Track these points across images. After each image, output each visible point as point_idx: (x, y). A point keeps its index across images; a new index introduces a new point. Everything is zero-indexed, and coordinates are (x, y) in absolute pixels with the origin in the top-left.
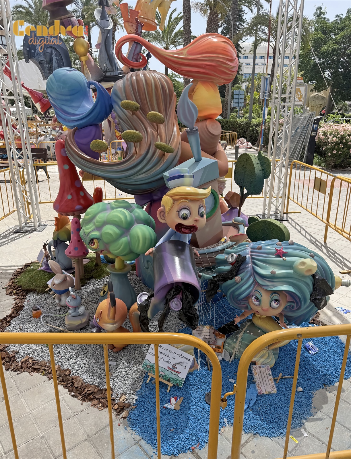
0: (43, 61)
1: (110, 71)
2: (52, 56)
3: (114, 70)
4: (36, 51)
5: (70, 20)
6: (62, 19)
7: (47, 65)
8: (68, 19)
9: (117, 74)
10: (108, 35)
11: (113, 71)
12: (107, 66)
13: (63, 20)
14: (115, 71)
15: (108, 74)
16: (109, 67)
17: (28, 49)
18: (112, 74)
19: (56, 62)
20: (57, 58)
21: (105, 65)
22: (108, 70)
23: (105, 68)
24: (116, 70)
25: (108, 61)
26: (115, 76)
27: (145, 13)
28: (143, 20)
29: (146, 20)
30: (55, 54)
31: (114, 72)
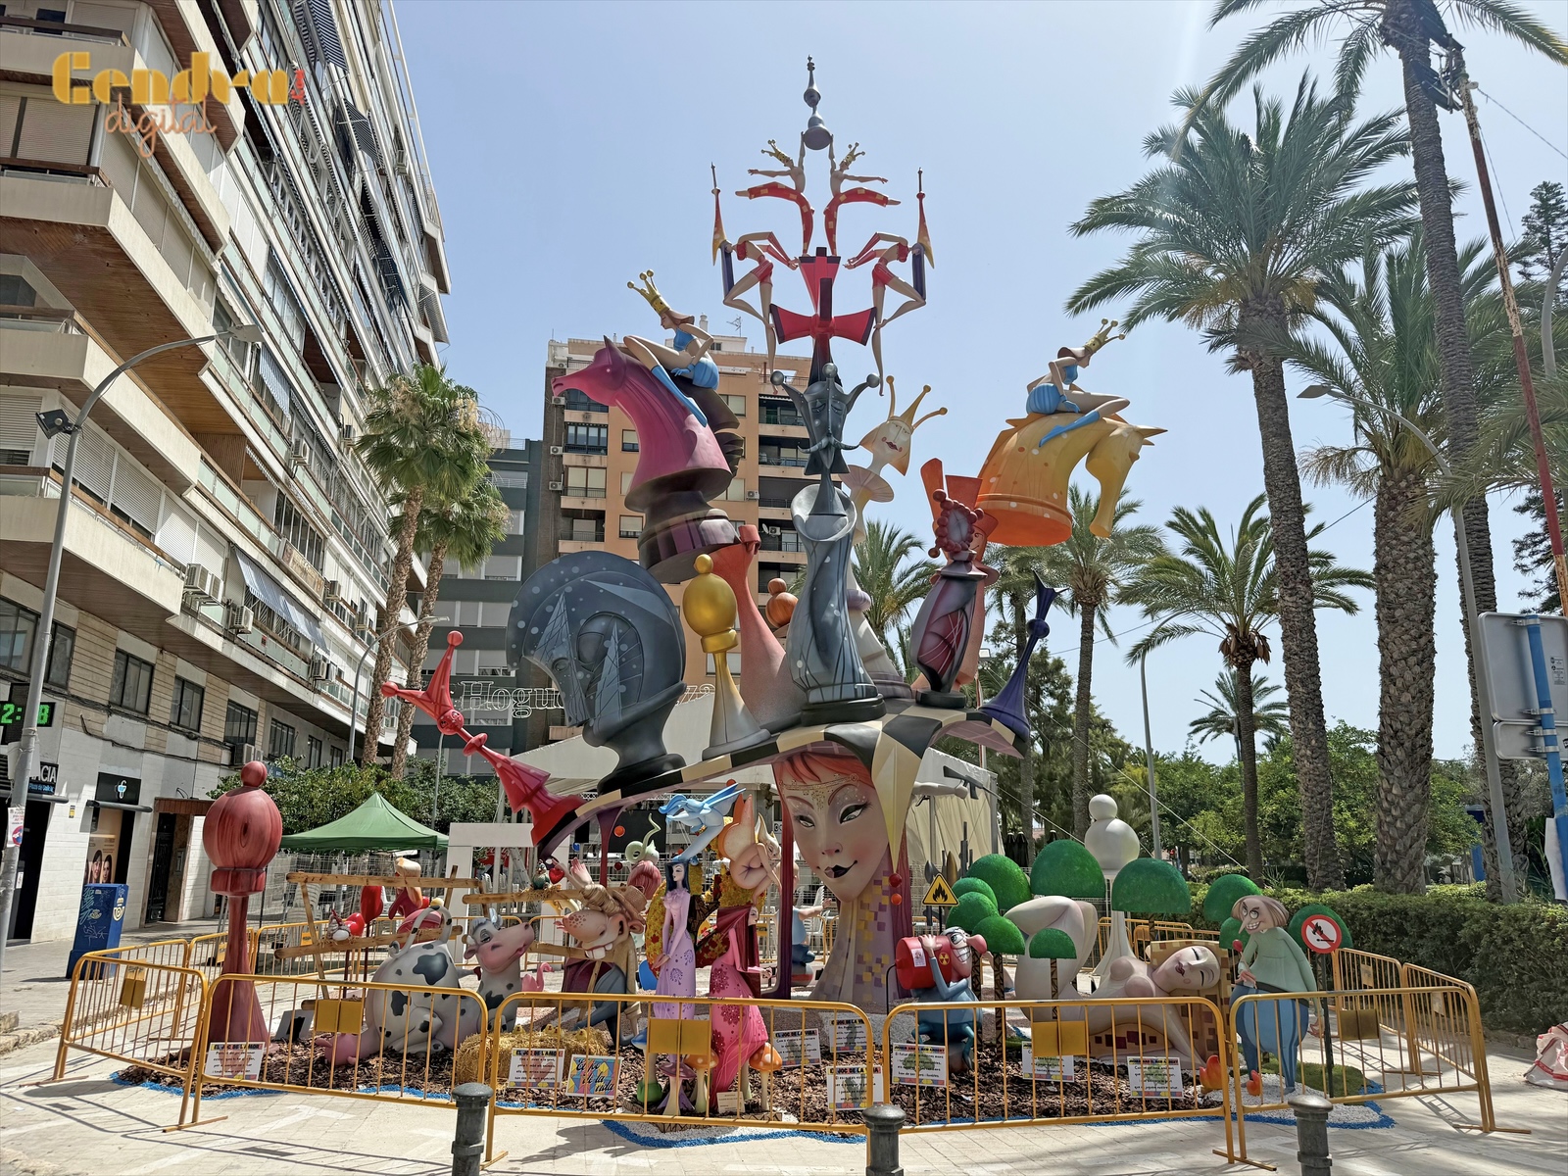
0: (567, 663)
1: (820, 686)
2: (606, 644)
3: (838, 680)
4: (548, 629)
5: (697, 527)
6: (668, 527)
7: (580, 675)
8: (692, 524)
9: (848, 692)
10: (828, 560)
11: (834, 685)
12: (807, 668)
13: (672, 530)
14: (842, 684)
15: (815, 696)
16: (817, 667)
17: (522, 625)
18: (830, 694)
19: (617, 662)
20: (624, 647)
21: (800, 664)
22: (812, 683)
23: (802, 675)
24: (848, 677)
25: (813, 649)
26: (841, 700)
27: (1015, 483)
28: (1003, 505)
29: (1014, 505)
30: (619, 636)
31: (838, 688)
